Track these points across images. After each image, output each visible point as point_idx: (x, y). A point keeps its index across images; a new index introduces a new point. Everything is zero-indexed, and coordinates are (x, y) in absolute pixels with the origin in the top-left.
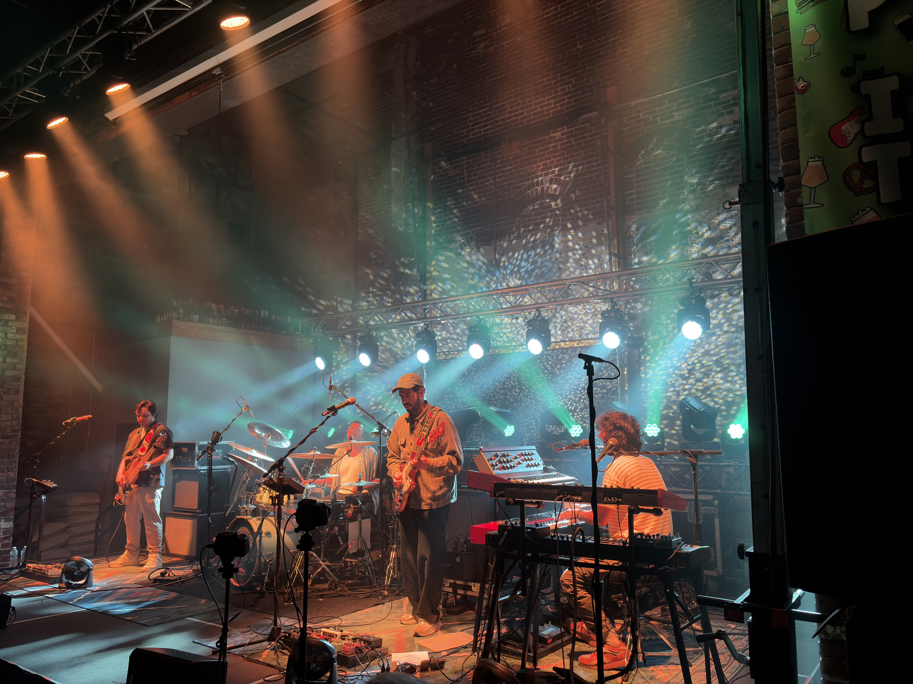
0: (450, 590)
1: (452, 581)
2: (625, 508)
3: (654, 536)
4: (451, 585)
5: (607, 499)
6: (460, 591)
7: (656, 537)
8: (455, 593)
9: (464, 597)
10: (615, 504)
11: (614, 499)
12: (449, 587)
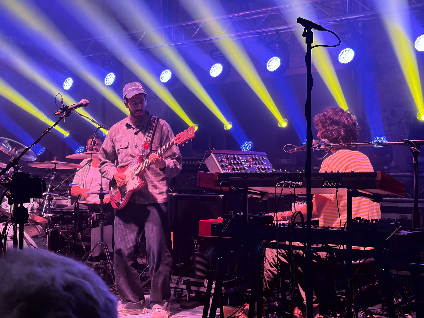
0: (184, 287)
1: (185, 279)
2: (343, 192)
3: (372, 220)
4: (185, 282)
5: (326, 183)
6: (193, 288)
7: (374, 222)
8: (188, 289)
9: (198, 293)
10: (334, 187)
11: (334, 183)
12: (183, 284)
